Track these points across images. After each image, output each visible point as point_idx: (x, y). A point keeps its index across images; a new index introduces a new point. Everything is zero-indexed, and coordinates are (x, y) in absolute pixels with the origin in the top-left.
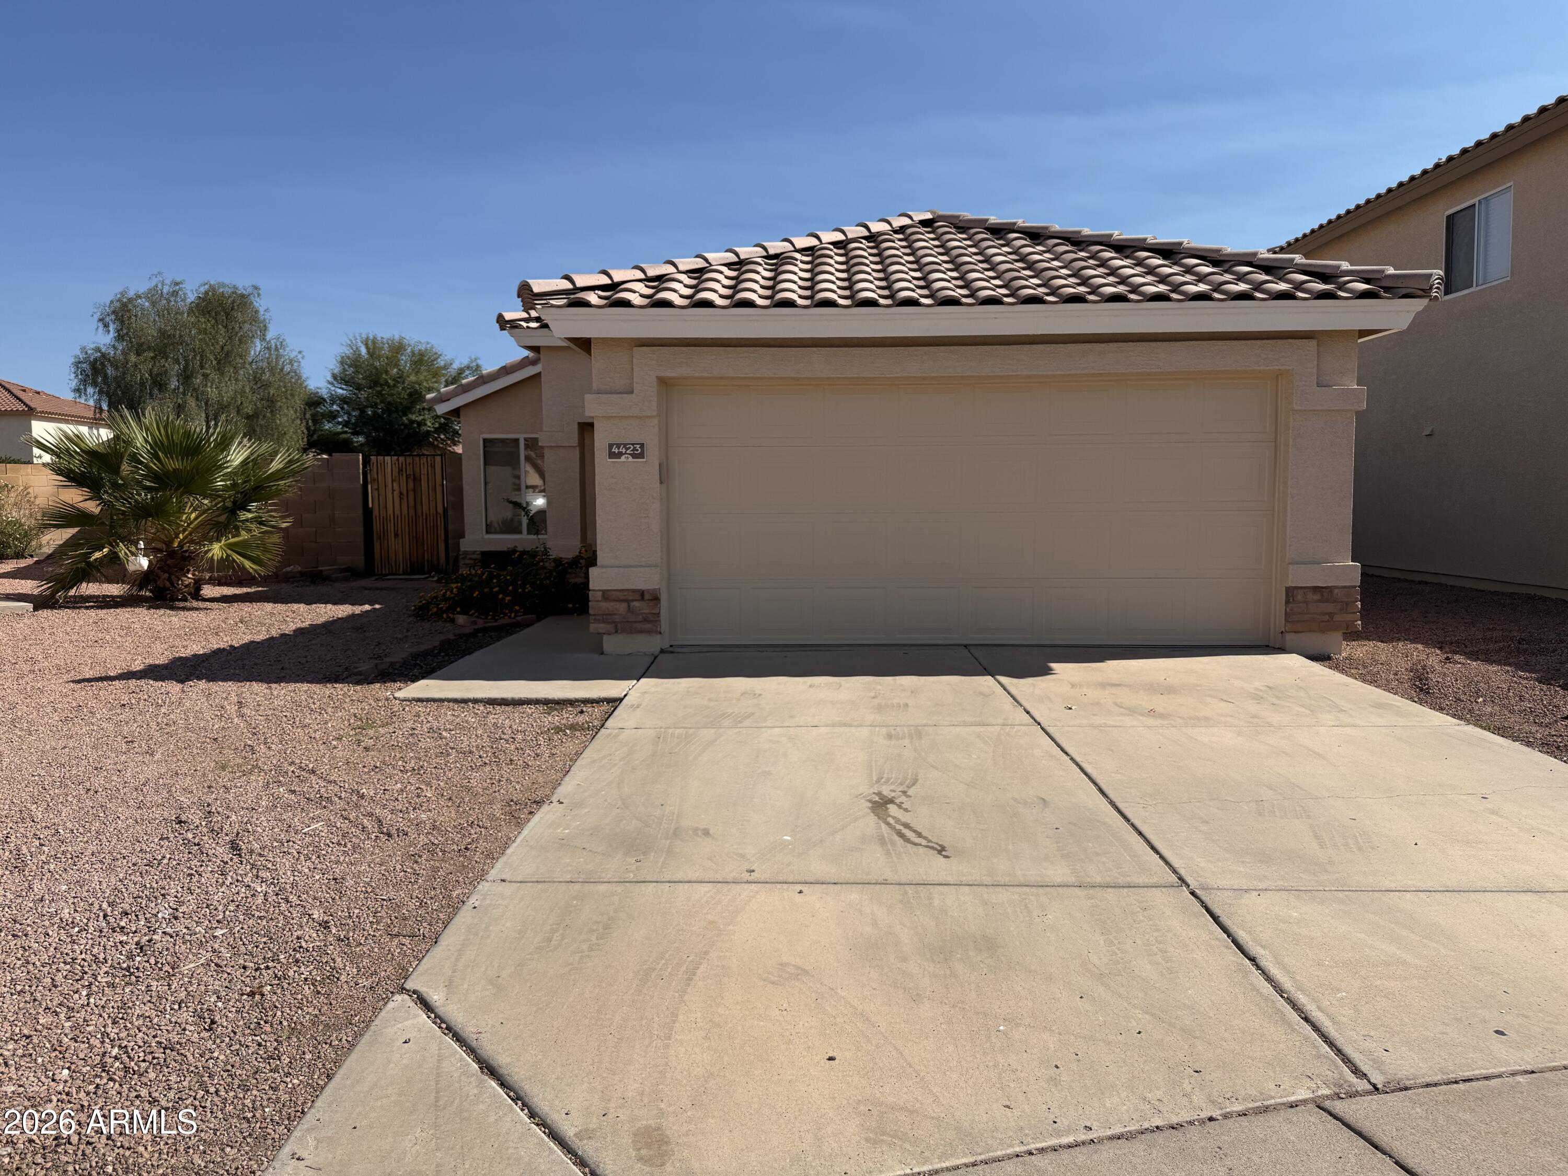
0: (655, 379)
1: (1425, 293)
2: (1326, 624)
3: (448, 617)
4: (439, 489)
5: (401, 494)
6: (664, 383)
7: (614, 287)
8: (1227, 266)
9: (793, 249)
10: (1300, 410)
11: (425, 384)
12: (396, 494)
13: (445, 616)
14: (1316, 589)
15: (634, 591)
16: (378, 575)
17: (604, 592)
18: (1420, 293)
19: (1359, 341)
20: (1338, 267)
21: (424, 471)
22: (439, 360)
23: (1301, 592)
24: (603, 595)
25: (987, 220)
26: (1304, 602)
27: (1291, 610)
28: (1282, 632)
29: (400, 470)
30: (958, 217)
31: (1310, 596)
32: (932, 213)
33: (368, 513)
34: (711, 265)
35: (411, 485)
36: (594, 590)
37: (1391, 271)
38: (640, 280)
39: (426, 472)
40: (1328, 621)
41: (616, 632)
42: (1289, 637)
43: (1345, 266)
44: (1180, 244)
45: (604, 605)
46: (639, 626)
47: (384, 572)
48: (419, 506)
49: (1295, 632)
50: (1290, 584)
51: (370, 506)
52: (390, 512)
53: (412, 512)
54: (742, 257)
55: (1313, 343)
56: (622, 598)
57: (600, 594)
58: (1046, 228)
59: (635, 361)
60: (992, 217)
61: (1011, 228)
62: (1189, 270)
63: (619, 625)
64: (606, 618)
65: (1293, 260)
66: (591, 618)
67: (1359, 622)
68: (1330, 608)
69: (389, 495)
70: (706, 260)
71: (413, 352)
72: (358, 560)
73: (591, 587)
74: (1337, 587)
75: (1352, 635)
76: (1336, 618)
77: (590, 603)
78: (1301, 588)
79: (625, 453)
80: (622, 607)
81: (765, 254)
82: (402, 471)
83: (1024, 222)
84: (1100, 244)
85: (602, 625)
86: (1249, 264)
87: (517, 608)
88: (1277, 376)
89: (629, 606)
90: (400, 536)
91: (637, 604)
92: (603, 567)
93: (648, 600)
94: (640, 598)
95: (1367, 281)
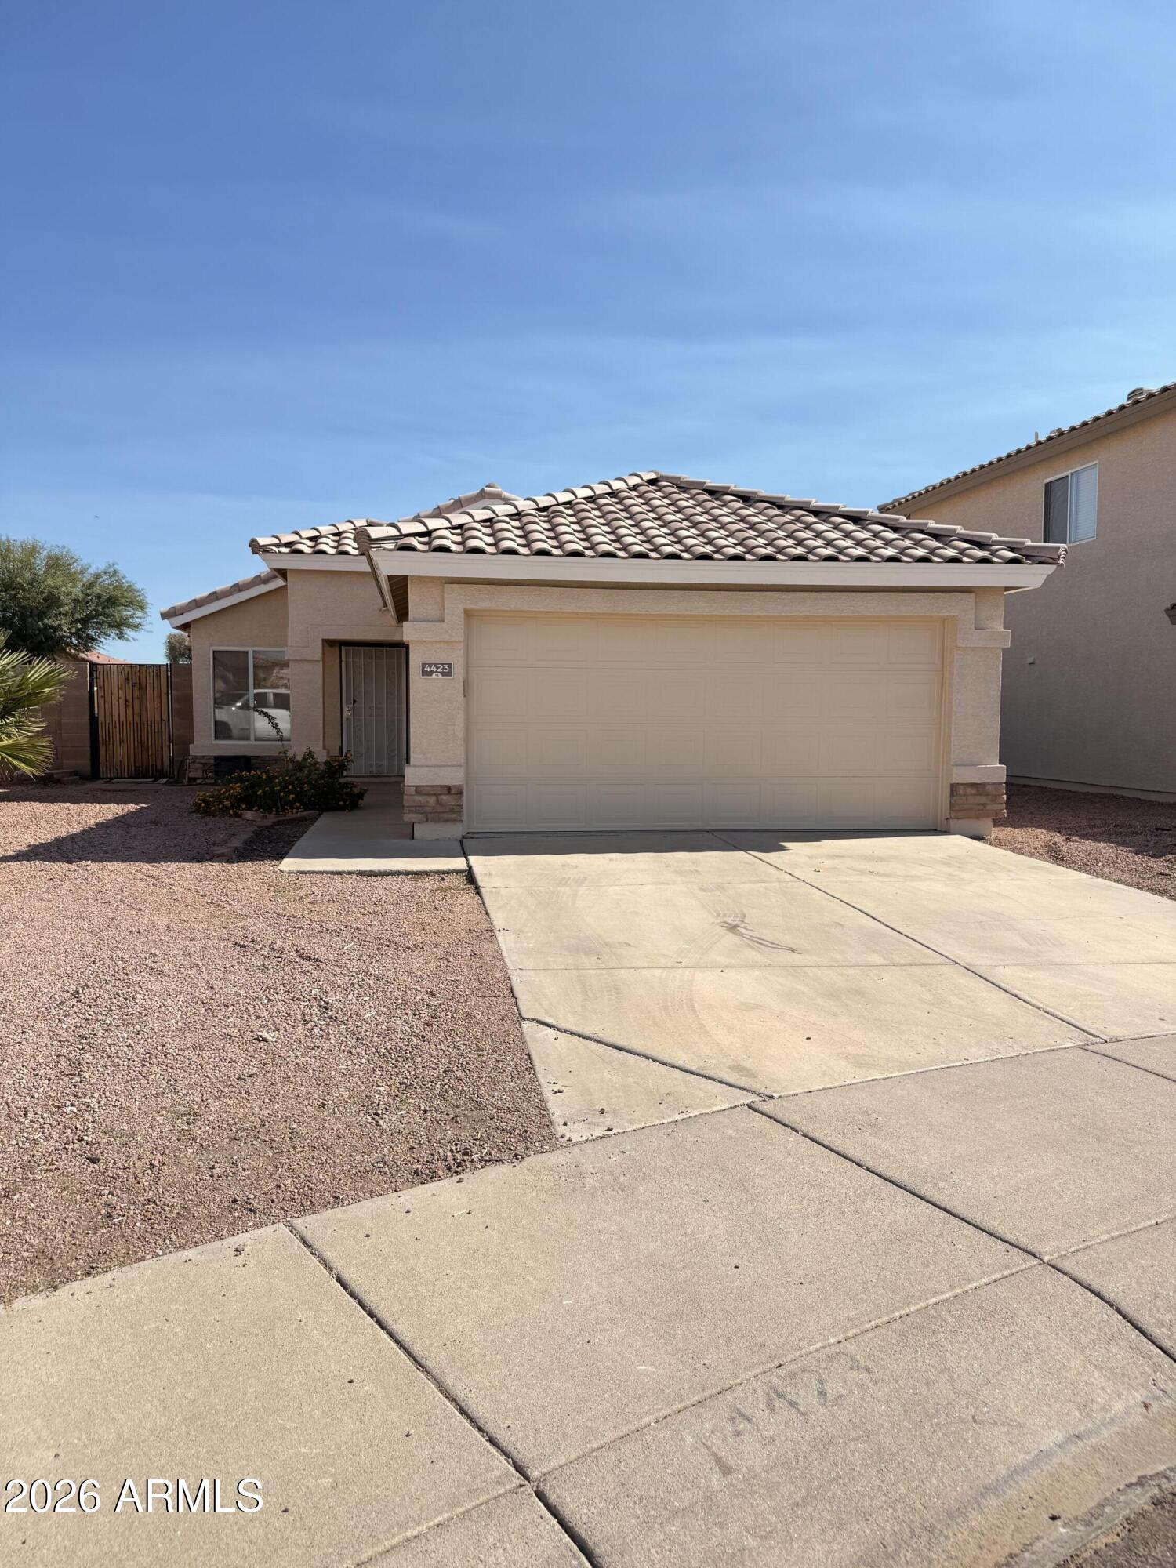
0: (462, 611)
1: (1054, 561)
2: (980, 813)
3: (234, 812)
4: (164, 697)
5: (127, 701)
6: (468, 614)
7: (428, 533)
8: (905, 532)
9: (556, 503)
10: (962, 647)
11: (63, 589)
12: (122, 701)
13: (231, 812)
14: (973, 785)
15: (442, 786)
16: (103, 778)
17: (417, 787)
18: (1051, 561)
19: (1006, 593)
20: (990, 538)
21: (150, 680)
22: (75, 565)
23: (961, 787)
24: (416, 791)
25: (705, 483)
26: (964, 795)
27: (955, 801)
28: (947, 819)
29: (126, 679)
30: (679, 478)
31: (969, 791)
32: (655, 473)
33: (94, 721)
34: (498, 516)
35: (137, 694)
36: (408, 786)
37: (1029, 543)
38: (447, 528)
39: (152, 681)
40: (982, 810)
41: (427, 821)
42: (952, 822)
43: (995, 537)
44: (867, 513)
45: (417, 798)
46: (445, 816)
47: (109, 776)
48: (144, 713)
49: (958, 819)
50: (954, 781)
51: (96, 712)
52: (116, 718)
53: (137, 719)
54: (520, 510)
55: (973, 595)
56: (432, 792)
57: (413, 789)
58: (755, 493)
59: (446, 595)
60: (709, 481)
61: (725, 491)
62: (876, 535)
63: (429, 815)
64: (418, 809)
65: (955, 530)
66: (405, 809)
67: (1005, 811)
68: (983, 799)
69: (115, 702)
70: (494, 512)
71: (49, 558)
72: (85, 765)
73: (406, 783)
74: (988, 784)
75: (998, 823)
76: (988, 807)
77: (405, 797)
78: (962, 784)
79: (436, 672)
80: (432, 800)
81: (536, 507)
82: (128, 679)
83: (735, 487)
84: (801, 509)
85: (415, 815)
86: (922, 532)
87: (298, 804)
88: (944, 620)
89: (437, 800)
90: (125, 742)
91: (444, 797)
92: (415, 766)
93: (454, 794)
94: (447, 792)
95: (1012, 550)
